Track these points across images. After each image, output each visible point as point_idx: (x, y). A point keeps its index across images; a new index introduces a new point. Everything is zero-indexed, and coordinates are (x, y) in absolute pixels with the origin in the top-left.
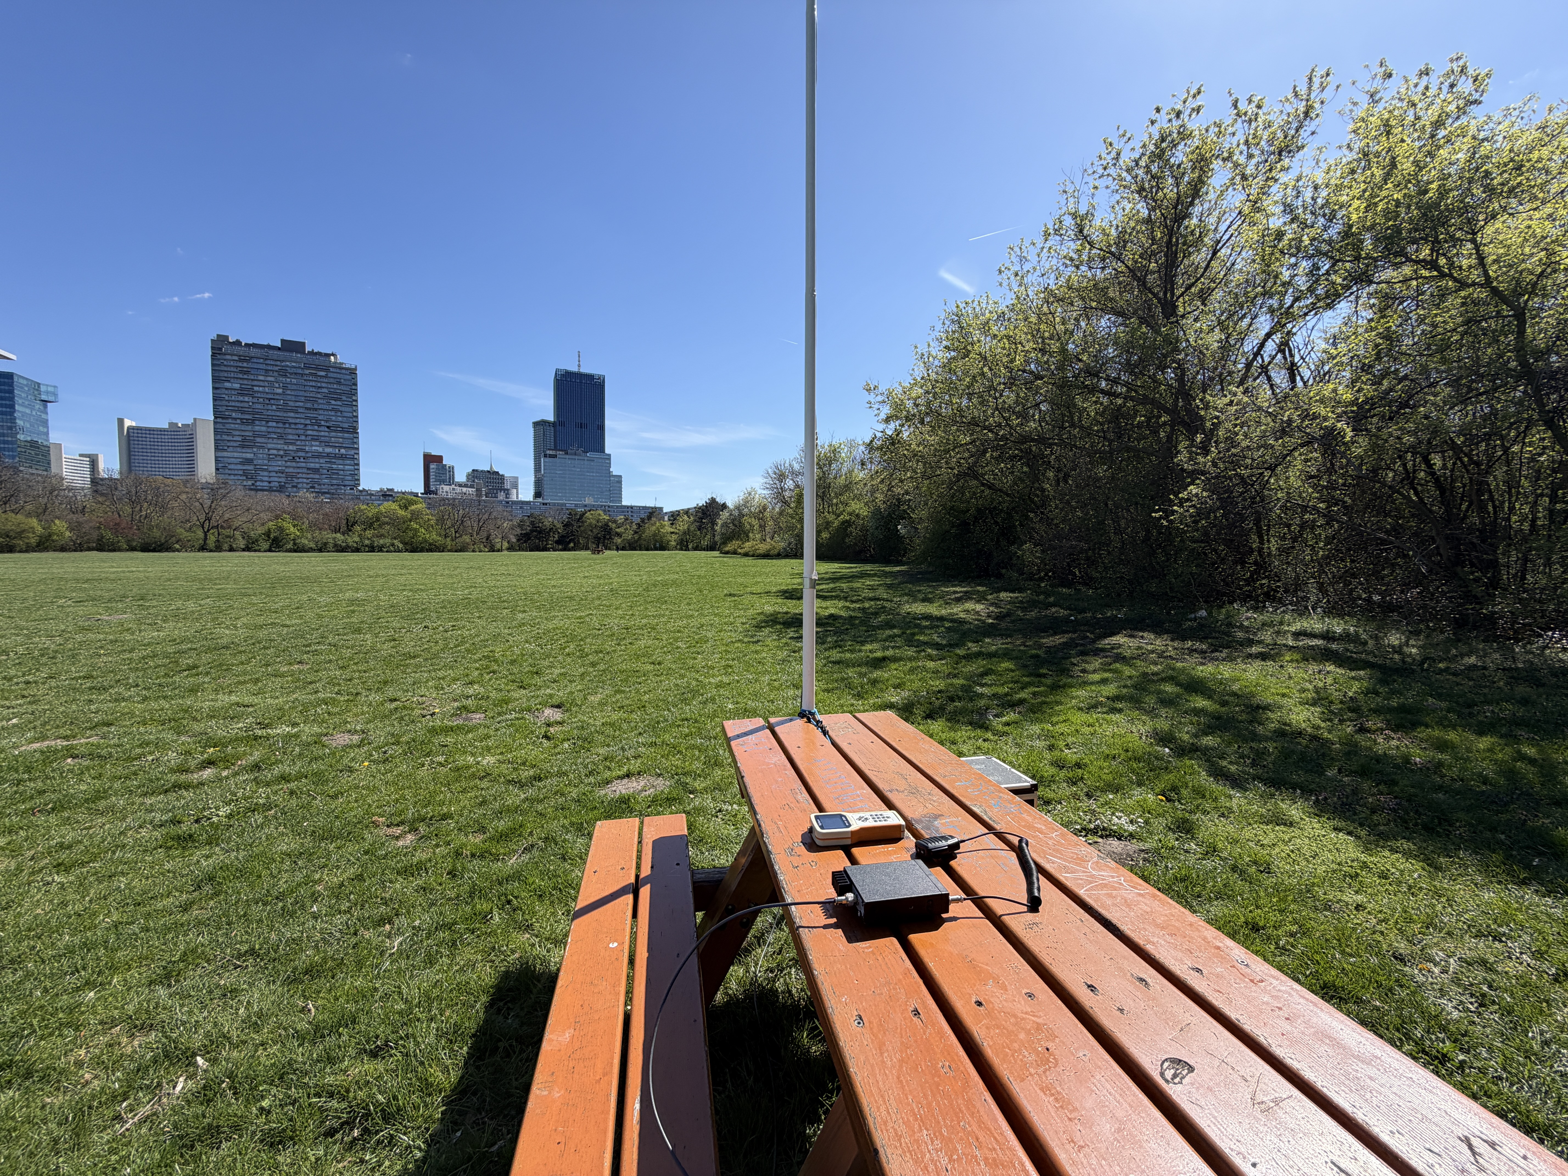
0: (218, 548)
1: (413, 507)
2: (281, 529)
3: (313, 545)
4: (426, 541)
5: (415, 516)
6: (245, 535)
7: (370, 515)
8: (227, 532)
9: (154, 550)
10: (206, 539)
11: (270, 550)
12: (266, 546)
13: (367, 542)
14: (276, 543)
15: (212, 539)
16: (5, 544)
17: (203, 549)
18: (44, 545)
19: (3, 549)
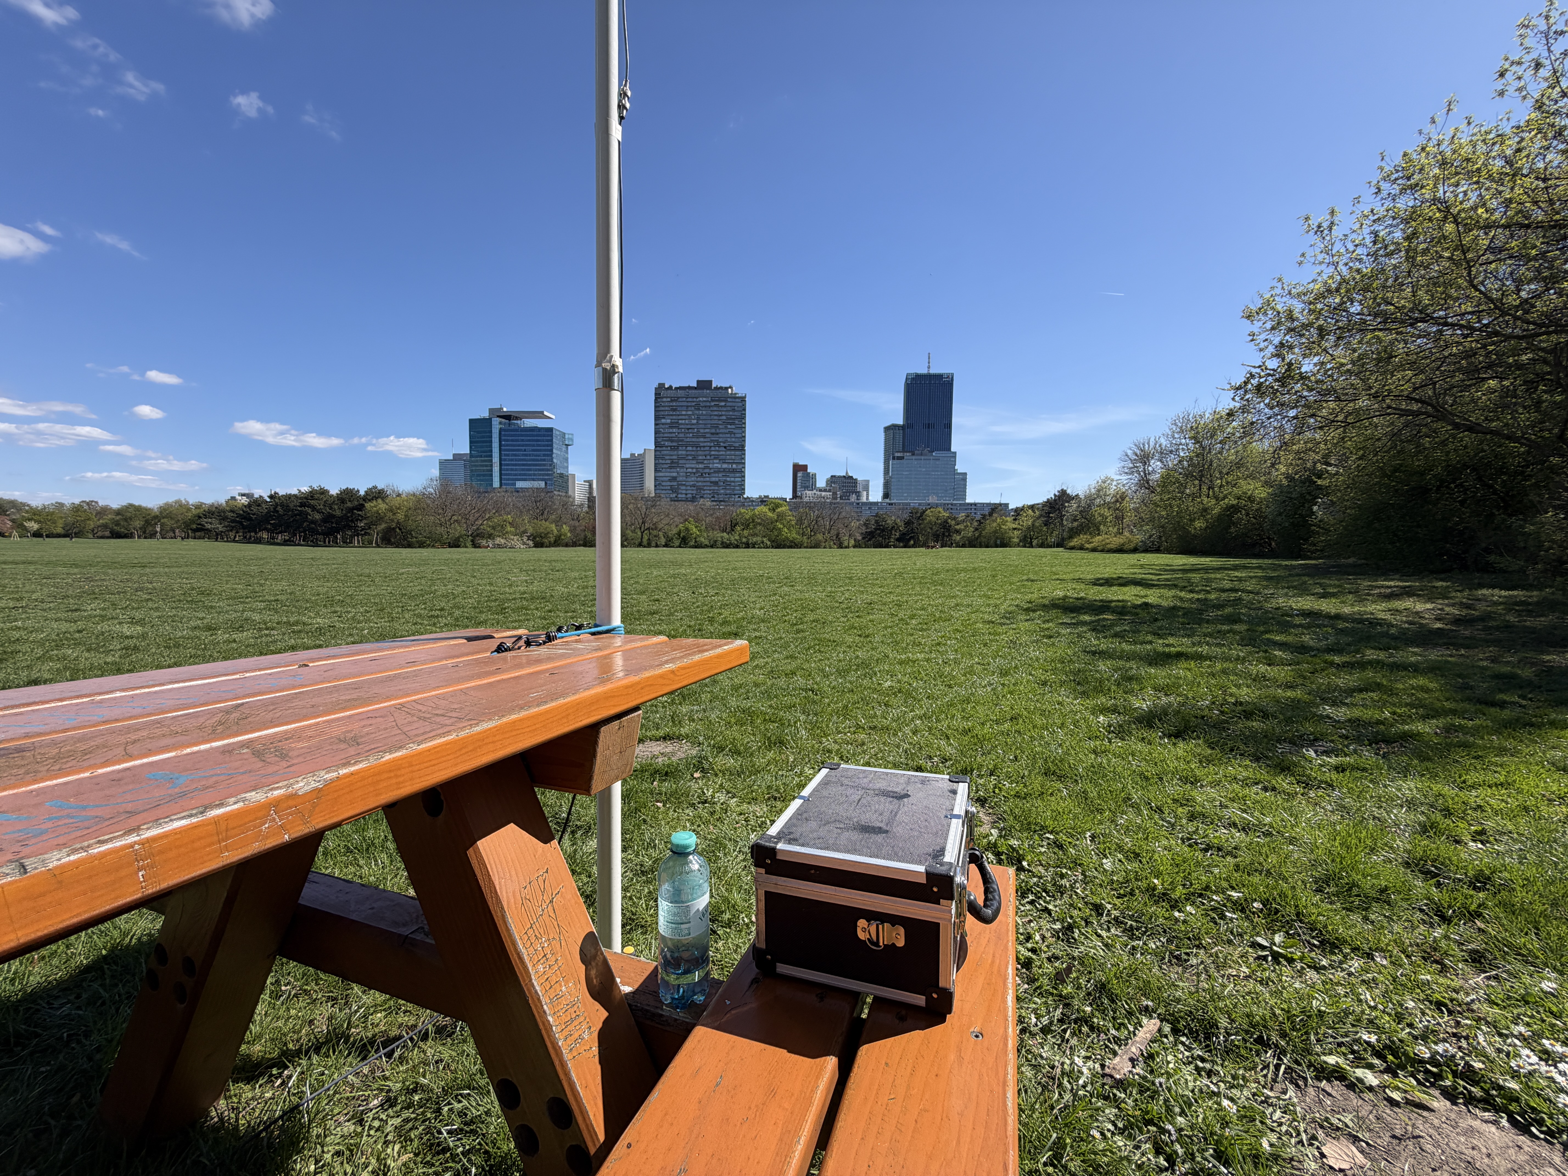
0: (649, 545)
1: (779, 510)
2: (687, 529)
3: (707, 543)
4: (787, 538)
5: (781, 517)
6: (666, 535)
7: (747, 517)
8: (655, 532)
11: (680, 547)
12: (677, 543)
13: (744, 540)
14: (685, 541)
15: (646, 538)
16: (539, 542)
17: (640, 545)
18: (557, 543)
19: (539, 545)
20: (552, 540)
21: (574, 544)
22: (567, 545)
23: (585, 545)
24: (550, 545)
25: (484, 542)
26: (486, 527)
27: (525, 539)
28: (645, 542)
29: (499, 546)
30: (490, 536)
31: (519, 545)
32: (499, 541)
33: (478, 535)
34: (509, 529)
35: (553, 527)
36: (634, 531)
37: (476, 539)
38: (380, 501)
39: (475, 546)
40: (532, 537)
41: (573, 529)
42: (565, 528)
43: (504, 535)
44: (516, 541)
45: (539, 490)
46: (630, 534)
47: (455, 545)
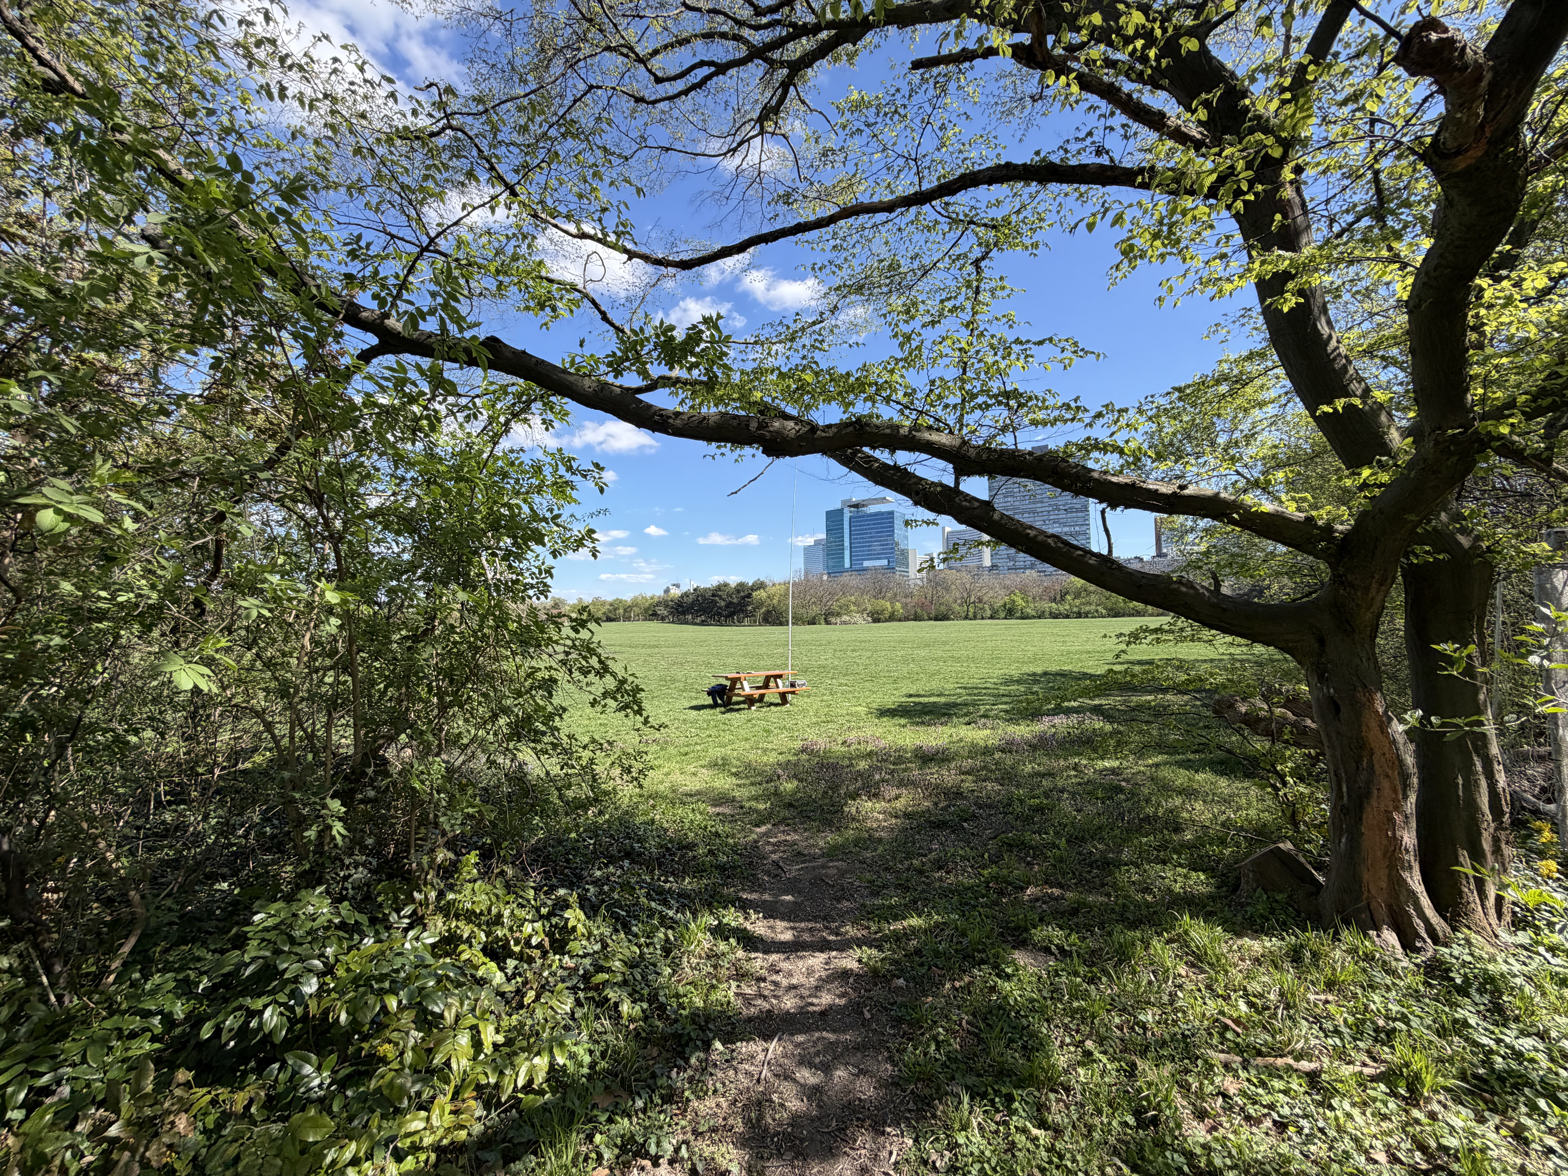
0: (975, 618)
2: (1014, 602)
3: (1034, 613)
6: (992, 608)
8: (981, 606)
9: (941, 620)
10: (968, 611)
11: (1006, 618)
12: (1003, 615)
13: (1076, 609)
14: (1010, 613)
15: (971, 611)
16: (877, 618)
17: (966, 618)
18: (892, 618)
19: (876, 620)
20: (887, 616)
21: (907, 619)
22: (900, 620)
23: (915, 619)
24: (886, 621)
25: (833, 620)
26: (835, 608)
27: (865, 615)
28: (971, 614)
29: (845, 623)
30: (839, 614)
31: (861, 621)
32: (845, 618)
33: (829, 614)
34: (853, 608)
35: (888, 604)
36: (961, 605)
37: (828, 617)
38: (762, 590)
39: (828, 623)
40: (871, 614)
41: (905, 606)
42: (898, 605)
43: (848, 613)
44: (858, 617)
45: (883, 568)
46: (957, 608)
47: (812, 622)
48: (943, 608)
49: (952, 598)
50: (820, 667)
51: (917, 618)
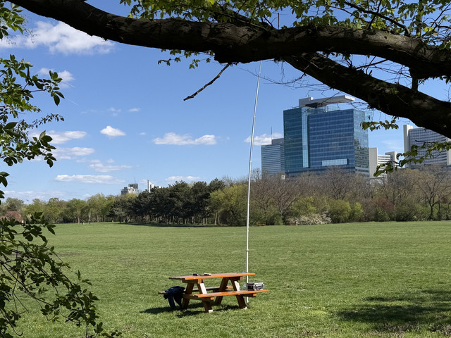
0: (439, 218)
8: (444, 206)
9: (403, 221)
10: (432, 211)
15: (436, 211)
16: (336, 218)
17: (430, 218)
18: (352, 218)
19: (336, 221)
20: (347, 216)
21: (368, 219)
22: (360, 221)
23: (376, 220)
24: (346, 221)
25: (292, 220)
26: (294, 208)
27: (324, 216)
28: (435, 216)
29: (304, 223)
30: (297, 215)
31: (319, 221)
32: (304, 218)
33: (288, 214)
34: (311, 208)
35: (348, 205)
36: (424, 205)
37: (286, 218)
38: (219, 190)
39: (286, 223)
40: (331, 214)
41: (365, 206)
42: (358, 205)
43: (307, 213)
44: (317, 218)
45: (341, 167)
46: (419, 207)
47: (270, 222)
48: (405, 208)
49: (414, 198)
50: (278, 268)
51: (378, 218)
